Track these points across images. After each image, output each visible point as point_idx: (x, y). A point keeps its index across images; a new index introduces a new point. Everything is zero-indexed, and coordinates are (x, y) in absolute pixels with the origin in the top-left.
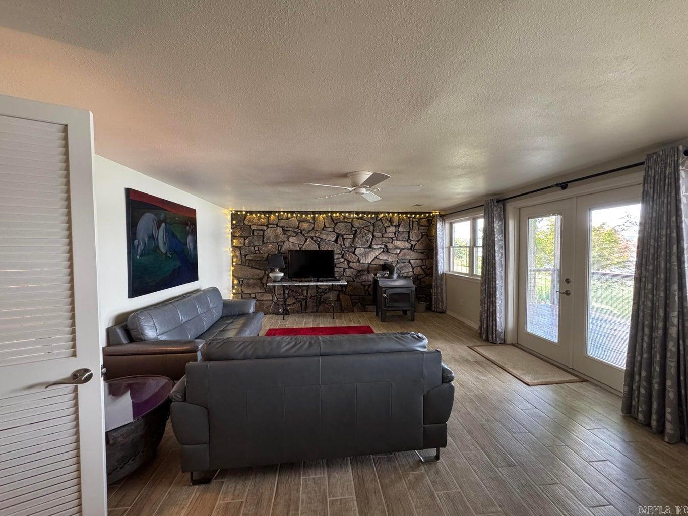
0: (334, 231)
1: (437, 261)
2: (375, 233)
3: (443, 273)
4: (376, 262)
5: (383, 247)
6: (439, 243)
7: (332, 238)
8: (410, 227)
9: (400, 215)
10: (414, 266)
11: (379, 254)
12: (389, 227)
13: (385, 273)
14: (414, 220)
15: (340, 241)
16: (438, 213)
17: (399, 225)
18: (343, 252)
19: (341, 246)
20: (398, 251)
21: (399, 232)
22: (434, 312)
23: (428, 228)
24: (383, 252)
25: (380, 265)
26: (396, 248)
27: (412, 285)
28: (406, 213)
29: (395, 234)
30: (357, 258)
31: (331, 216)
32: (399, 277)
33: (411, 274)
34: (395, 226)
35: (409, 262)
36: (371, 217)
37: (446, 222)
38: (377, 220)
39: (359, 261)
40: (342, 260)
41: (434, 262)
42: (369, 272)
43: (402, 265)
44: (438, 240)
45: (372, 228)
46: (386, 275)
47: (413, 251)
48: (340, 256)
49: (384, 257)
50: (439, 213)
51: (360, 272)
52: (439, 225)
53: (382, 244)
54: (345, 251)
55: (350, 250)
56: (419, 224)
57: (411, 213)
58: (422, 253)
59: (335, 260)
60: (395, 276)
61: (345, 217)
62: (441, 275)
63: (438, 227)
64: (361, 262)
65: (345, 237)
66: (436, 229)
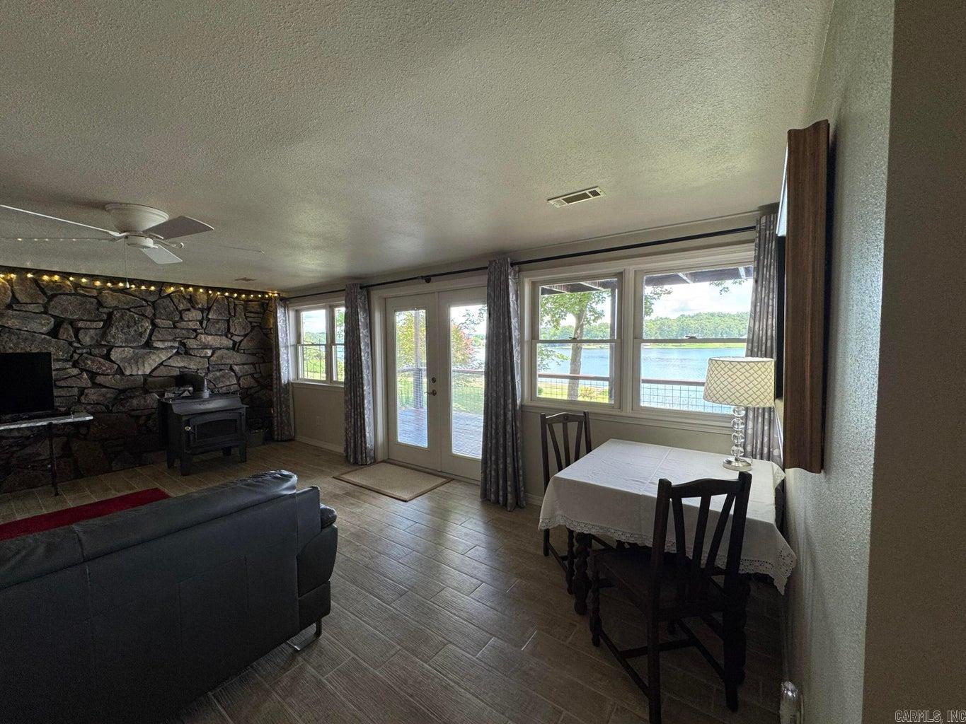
0: (46, 313)
1: (278, 365)
2: (158, 321)
3: (288, 383)
4: (162, 371)
5: (176, 345)
6: (280, 339)
7: (43, 326)
8: (230, 314)
9: (210, 292)
10: (240, 374)
11: (169, 358)
12: (189, 310)
13: (184, 391)
14: (237, 302)
15: (66, 333)
16: (276, 295)
17: (209, 309)
18: (76, 356)
19: (71, 344)
20: (209, 352)
21: (208, 320)
22: (278, 441)
23: (261, 316)
24: (178, 353)
25: (172, 377)
26: (205, 347)
27: (239, 405)
28: (223, 290)
29: (201, 323)
30: (117, 366)
31: (36, 282)
32: (214, 395)
33: (233, 388)
34: (202, 310)
35: (231, 369)
36: (146, 291)
37: (290, 308)
38: (161, 297)
39: (120, 371)
40: (75, 371)
41: (275, 368)
42: (146, 392)
43: (218, 374)
44: (280, 334)
45: (149, 311)
46: (186, 394)
47: (238, 351)
48: (69, 365)
49: (179, 363)
50: (279, 294)
51: (123, 394)
52: (280, 313)
53: (174, 340)
54: (81, 354)
55: (96, 351)
56: (245, 309)
57: (232, 291)
58: (253, 354)
59: (54, 373)
60: (206, 394)
61: (77, 285)
62: (286, 385)
63: (278, 315)
64: (128, 373)
65: (80, 324)
66: (276, 318)
